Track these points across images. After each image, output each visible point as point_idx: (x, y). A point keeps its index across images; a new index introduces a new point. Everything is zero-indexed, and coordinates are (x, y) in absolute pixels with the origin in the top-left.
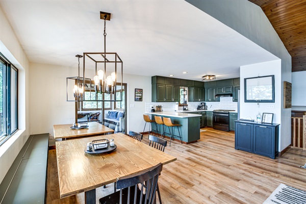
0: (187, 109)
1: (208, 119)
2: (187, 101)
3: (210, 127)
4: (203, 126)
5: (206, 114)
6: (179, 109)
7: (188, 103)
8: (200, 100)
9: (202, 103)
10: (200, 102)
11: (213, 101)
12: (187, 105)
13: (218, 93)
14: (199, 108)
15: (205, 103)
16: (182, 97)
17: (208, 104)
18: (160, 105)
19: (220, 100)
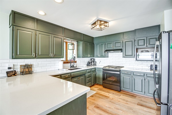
0: (75, 66)
1: (97, 75)
2: (76, 56)
3: (100, 85)
4: (92, 84)
5: (95, 71)
6: (64, 68)
7: (77, 59)
8: (89, 56)
9: (91, 59)
10: (90, 59)
11: (102, 56)
12: (76, 62)
13: (107, 49)
14: (89, 64)
15: (94, 59)
16: (70, 52)
17: (97, 60)
18: (29, 64)
19: (109, 56)
